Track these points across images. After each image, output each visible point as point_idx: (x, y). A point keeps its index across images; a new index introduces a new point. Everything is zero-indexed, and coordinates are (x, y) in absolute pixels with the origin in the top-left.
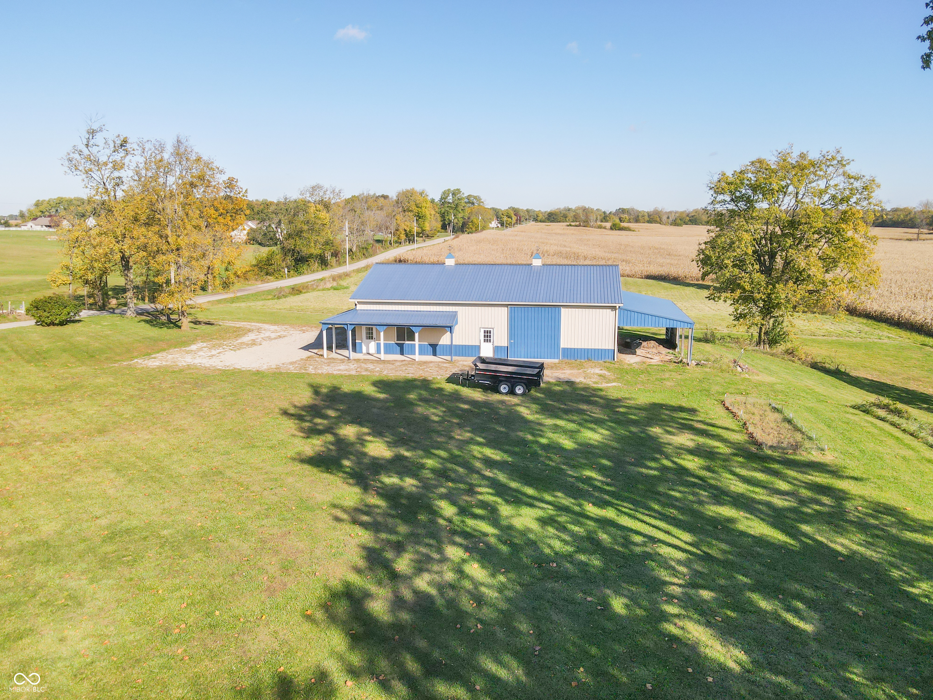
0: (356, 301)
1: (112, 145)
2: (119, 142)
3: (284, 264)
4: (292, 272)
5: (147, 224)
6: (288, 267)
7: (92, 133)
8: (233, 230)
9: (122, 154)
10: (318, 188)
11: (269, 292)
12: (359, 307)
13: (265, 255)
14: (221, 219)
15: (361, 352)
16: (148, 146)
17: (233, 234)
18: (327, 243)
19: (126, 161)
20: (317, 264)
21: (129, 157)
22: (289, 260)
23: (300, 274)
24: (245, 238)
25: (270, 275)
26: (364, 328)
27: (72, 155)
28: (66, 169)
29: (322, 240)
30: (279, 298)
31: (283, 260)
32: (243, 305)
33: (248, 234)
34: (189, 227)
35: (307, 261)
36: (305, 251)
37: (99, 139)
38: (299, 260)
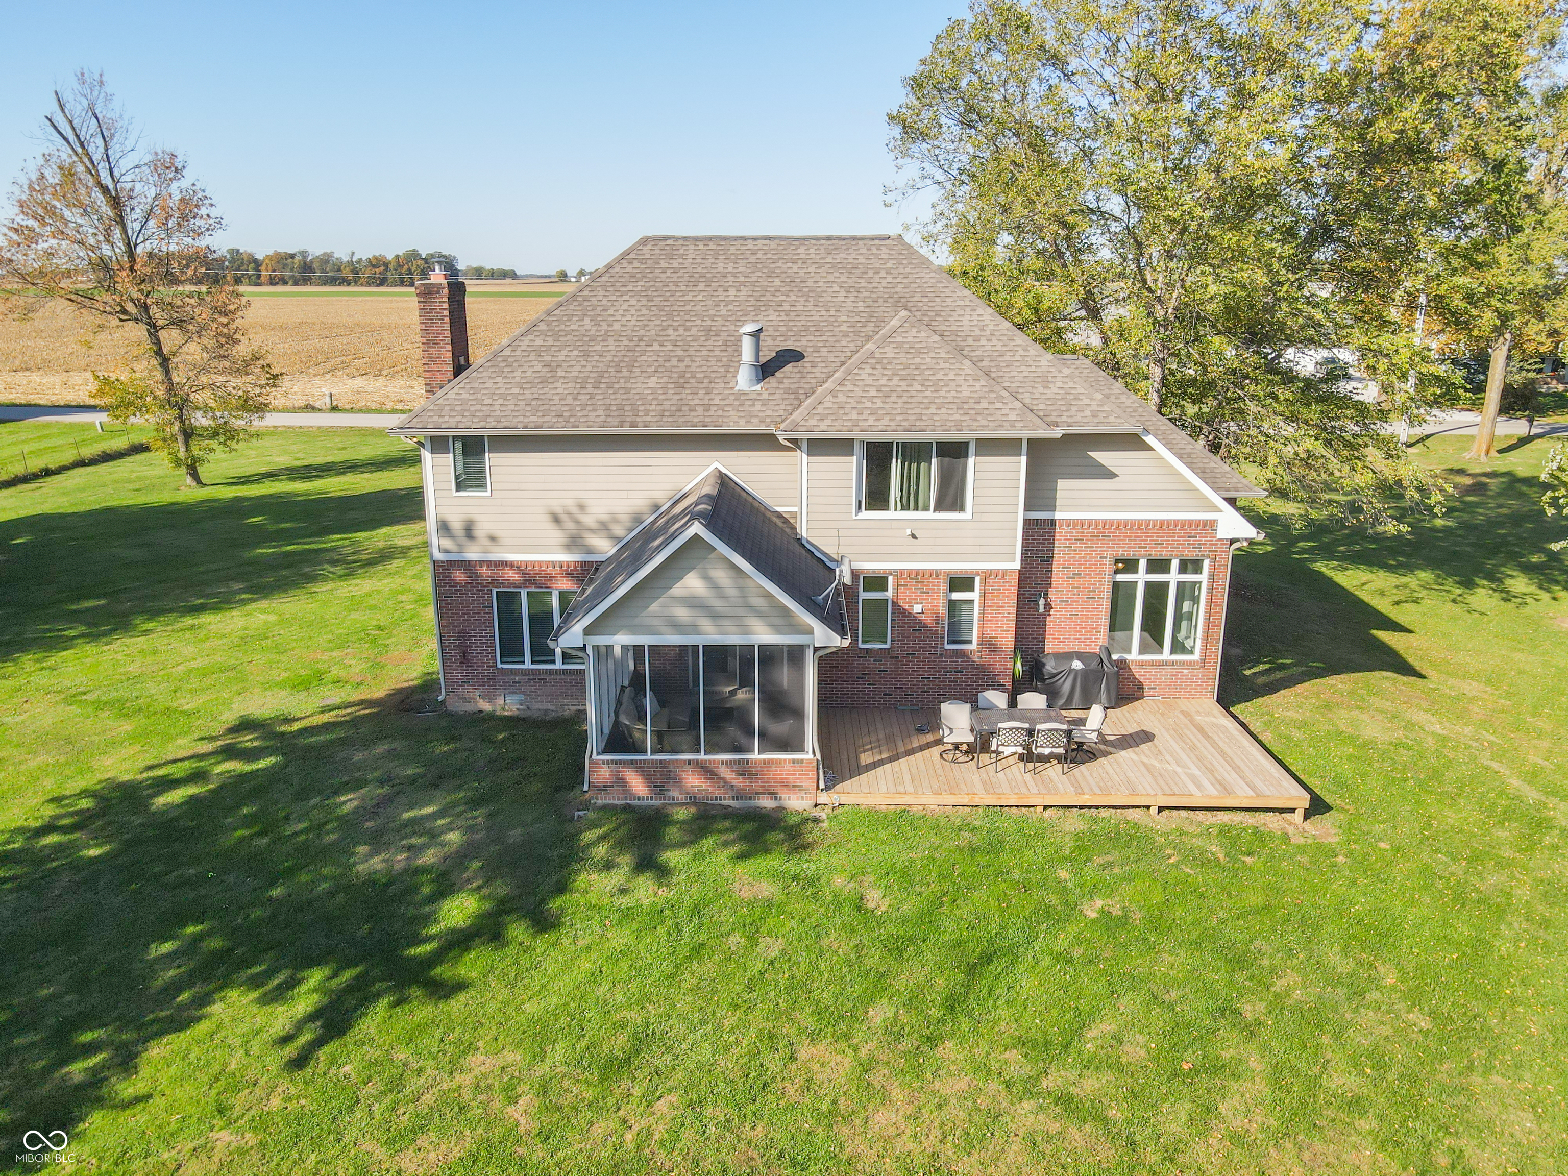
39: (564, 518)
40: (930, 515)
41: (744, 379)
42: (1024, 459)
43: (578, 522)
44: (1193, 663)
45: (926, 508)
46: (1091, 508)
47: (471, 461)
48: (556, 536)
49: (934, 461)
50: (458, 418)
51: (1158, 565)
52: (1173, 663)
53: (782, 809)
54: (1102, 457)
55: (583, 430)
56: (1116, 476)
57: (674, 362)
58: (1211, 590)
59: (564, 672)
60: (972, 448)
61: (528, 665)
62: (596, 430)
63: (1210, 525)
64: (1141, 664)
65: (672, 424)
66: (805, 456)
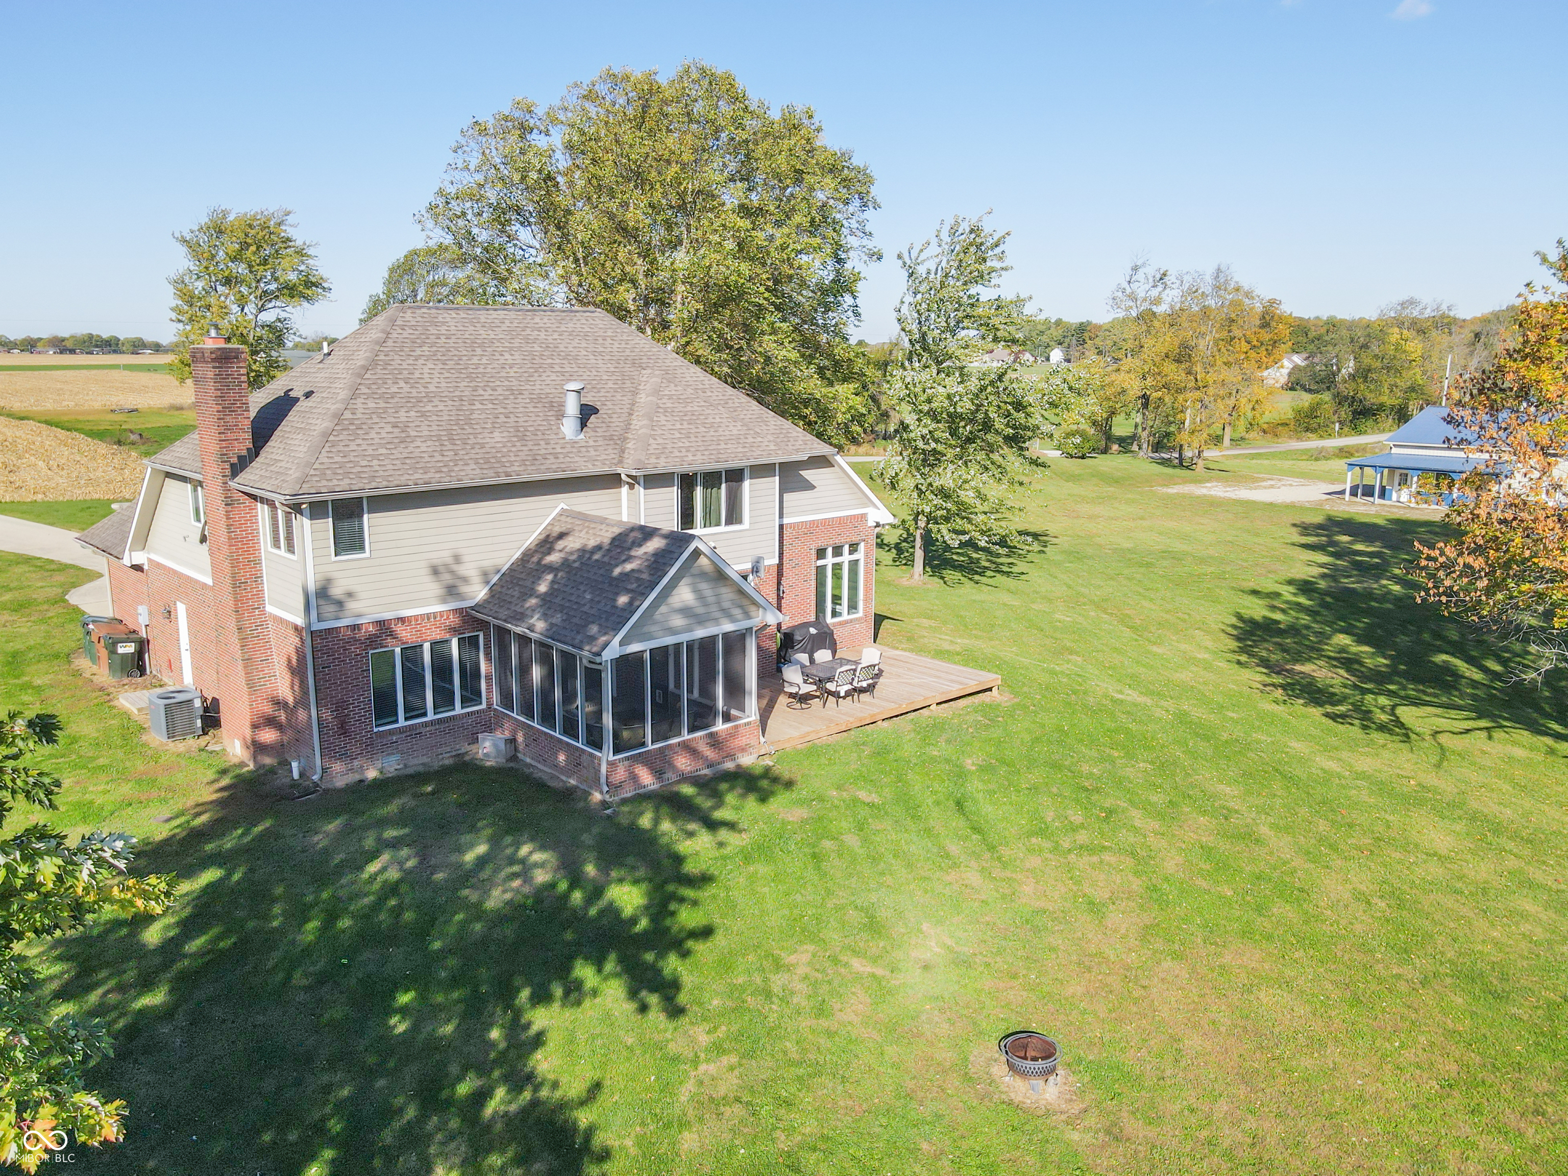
0: (1391, 444)
1: (1151, 280)
2: (1158, 277)
3: (1335, 418)
4: (1346, 429)
5: (1178, 361)
6: (1340, 422)
7: (1135, 269)
8: (1267, 368)
9: (1160, 288)
10: (1411, 303)
11: (1305, 451)
12: (1394, 450)
13: (1307, 405)
14: (1252, 354)
15: (1390, 499)
16: (1186, 278)
17: (1265, 373)
18: (1412, 389)
19: (1164, 296)
20: (1390, 420)
21: (1167, 291)
22: (1345, 412)
23: (1361, 433)
24: (1283, 380)
25: (1312, 432)
26: (1398, 472)
27: (1117, 294)
28: (1109, 308)
29: (1403, 384)
30: (1317, 459)
31: (1335, 412)
32: (1266, 462)
33: (1290, 374)
34: (1219, 363)
35: (1374, 415)
36: (1372, 399)
37: (1140, 275)
38: (1360, 413)
39: (441, 569)
40: (723, 528)
41: (569, 427)
42: (777, 478)
43: (452, 572)
44: (861, 618)
45: (718, 524)
46: (804, 513)
47: (346, 524)
48: (434, 588)
49: (723, 486)
50: (347, 481)
51: (838, 551)
52: (851, 621)
53: (738, 766)
54: (807, 474)
55: (467, 482)
56: (812, 487)
57: (502, 419)
58: (866, 563)
59: (440, 721)
60: (747, 473)
61: (402, 722)
62: (477, 482)
63: (863, 517)
64: (835, 625)
65: (538, 471)
66: (642, 490)
